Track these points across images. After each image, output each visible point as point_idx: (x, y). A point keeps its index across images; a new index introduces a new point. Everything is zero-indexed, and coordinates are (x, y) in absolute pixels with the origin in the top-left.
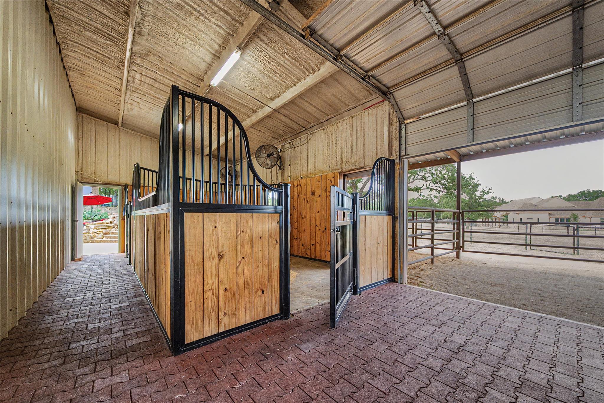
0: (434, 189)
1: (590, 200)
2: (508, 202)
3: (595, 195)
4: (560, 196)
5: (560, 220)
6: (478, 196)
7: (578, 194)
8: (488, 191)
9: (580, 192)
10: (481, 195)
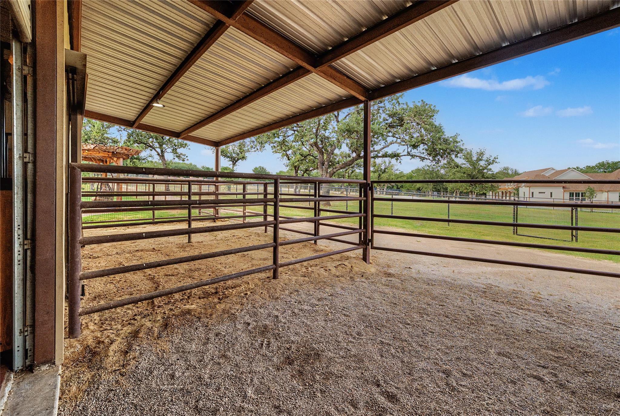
0: (417, 156)
1: (609, 172)
2: (520, 174)
3: (613, 167)
4: (577, 168)
5: (575, 194)
6: (481, 166)
7: (596, 166)
8: (493, 161)
9: (599, 164)
10: (486, 165)
